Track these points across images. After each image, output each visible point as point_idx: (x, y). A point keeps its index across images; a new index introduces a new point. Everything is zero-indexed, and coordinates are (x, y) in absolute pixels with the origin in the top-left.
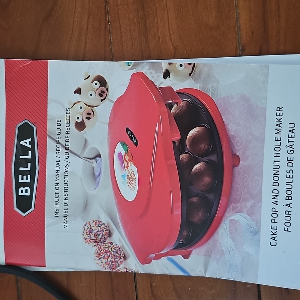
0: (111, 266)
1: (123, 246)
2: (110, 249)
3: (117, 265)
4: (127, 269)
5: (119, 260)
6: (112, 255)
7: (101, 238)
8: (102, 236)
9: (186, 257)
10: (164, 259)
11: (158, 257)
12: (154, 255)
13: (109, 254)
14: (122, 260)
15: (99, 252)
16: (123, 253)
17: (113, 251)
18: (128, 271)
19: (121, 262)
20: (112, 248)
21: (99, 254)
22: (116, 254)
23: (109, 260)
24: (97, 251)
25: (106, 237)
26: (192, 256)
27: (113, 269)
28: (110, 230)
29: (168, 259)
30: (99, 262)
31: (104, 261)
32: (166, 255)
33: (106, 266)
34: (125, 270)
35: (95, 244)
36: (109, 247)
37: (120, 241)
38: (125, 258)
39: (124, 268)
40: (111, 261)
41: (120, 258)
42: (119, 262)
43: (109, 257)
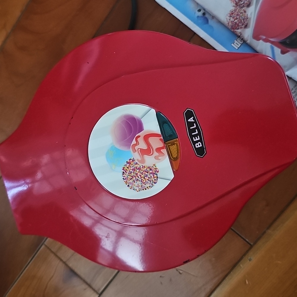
0: (233, 26)
1: (250, 19)
2: (241, 15)
3: (238, 27)
4: (241, 34)
5: (241, 25)
6: (239, 19)
7: (242, 4)
8: (243, 3)
9: (283, 52)
10: (269, 45)
11: (266, 41)
12: (264, 37)
13: (238, 17)
14: (243, 26)
15: (233, 12)
16: (247, 22)
17: (242, 18)
18: (241, 36)
19: (241, 28)
20: (243, 15)
21: (233, 14)
22: (242, 21)
23: (235, 21)
24: (232, 11)
25: (245, 5)
26: (287, 54)
27: (233, 28)
28: (251, 3)
29: (271, 46)
30: (228, 18)
31: (232, 19)
32: (272, 43)
33: (230, 23)
34: (239, 35)
35: (234, 5)
36: (242, 13)
37: (251, 14)
38: (246, 26)
39: (240, 33)
40: (236, 22)
41: (243, 25)
42: (240, 27)
43: (237, 19)
